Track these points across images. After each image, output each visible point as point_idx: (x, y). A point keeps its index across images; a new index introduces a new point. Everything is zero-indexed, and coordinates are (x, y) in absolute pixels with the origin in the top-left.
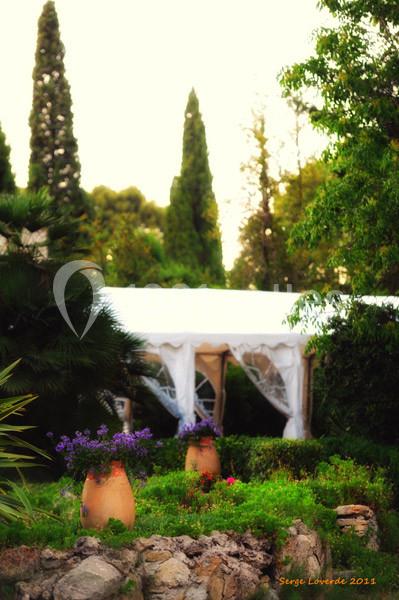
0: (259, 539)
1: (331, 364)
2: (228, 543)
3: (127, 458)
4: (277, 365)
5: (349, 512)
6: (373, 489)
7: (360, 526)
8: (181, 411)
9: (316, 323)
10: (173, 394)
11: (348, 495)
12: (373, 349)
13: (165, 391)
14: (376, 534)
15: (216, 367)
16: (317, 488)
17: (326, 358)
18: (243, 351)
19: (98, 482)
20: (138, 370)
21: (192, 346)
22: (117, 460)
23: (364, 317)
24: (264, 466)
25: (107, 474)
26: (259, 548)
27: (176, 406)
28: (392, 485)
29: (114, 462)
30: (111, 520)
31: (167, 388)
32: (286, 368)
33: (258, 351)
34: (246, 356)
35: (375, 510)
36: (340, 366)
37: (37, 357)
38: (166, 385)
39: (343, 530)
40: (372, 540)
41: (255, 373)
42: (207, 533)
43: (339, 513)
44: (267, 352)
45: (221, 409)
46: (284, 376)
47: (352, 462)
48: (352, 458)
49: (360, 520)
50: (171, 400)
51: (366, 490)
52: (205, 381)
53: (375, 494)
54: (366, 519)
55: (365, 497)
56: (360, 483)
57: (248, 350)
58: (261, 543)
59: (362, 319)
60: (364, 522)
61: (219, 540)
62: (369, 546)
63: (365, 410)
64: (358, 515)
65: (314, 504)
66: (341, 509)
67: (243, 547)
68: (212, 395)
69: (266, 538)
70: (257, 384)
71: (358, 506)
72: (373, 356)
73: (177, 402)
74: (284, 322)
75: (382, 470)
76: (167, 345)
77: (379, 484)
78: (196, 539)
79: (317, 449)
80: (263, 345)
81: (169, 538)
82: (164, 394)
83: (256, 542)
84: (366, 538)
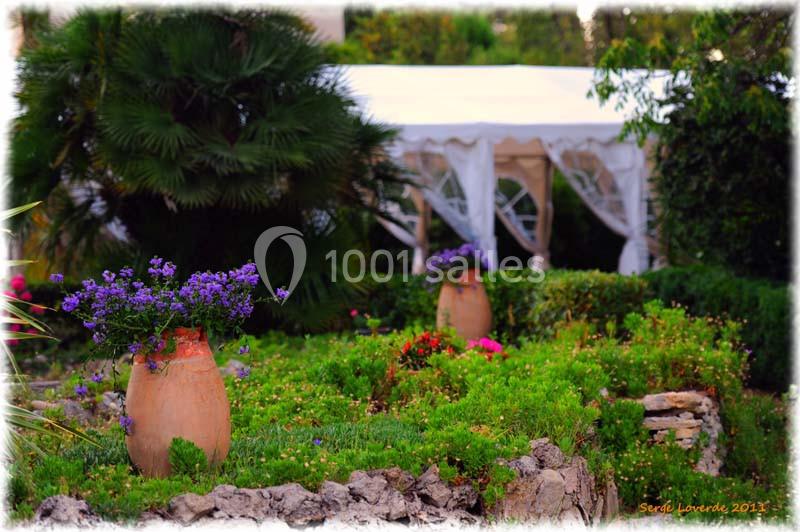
0: (451, 485)
1: (670, 156)
2: (385, 495)
3: (209, 323)
4: (611, 167)
5: (666, 405)
6: (713, 362)
7: (685, 429)
8: (475, 233)
9: (640, 95)
10: (463, 210)
11: (669, 372)
12: (732, 132)
13: (452, 205)
14: (717, 441)
15: (539, 174)
16: (611, 363)
17: (664, 149)
18: (562, 148)
19: (152, 369)
20: (390, 173)
21: (489, 143)
22: (188, 325)
23: (714, 80)
24: (553, 316)
25: (170, 353)
26: (452, 504)
27: (468, 225)
28: (748, 352)
29: (183, 330)
30: (175, 441)
31: (456, 201)
32: (624, 171)
33: (583, 148)
34: (566, 156)
35: (717, 398)
36: (682, 160)
37: (226, 154)
38: (453, 196)
39: (656, 437)
40: (708, 453)
41: (580, 179)
42: (341, 477)
43: (648, 409)
44: (596, 150)
45: (545, 230)
46: (621, 182)
47: (682, 312)
48: (682, 307)
49: (686, 419)
50: (461, 218)
51: (701, 364)
52: (522, 194)
53: (715, 371)
54: (697, 416)
55: (697, 375)
56: (687, 351)
57: (569, 146)
58: (456, 494)
59: (710, 84)
60: (694, 422)
61: (365, 492)
62: (702, 468)
63: (723, 225)
64: (683, 410)
65: (578, 406)
66: (651, 401)
67: (418, 503)
68: (534, 211)
69: (467, 483)
70: (583, 194)
71: (683, 395)
72: (733, 141)
73: (469, 220)
74: (590, 94)
75: (733, 325)
76: (454, 141)
77: (724, 353)
78: (315, 490)
79: (637, 289)
80: (590, 140)
81: (252, 492)
82: (450, 209)
83: (446, 491)
84: (695, 451)
